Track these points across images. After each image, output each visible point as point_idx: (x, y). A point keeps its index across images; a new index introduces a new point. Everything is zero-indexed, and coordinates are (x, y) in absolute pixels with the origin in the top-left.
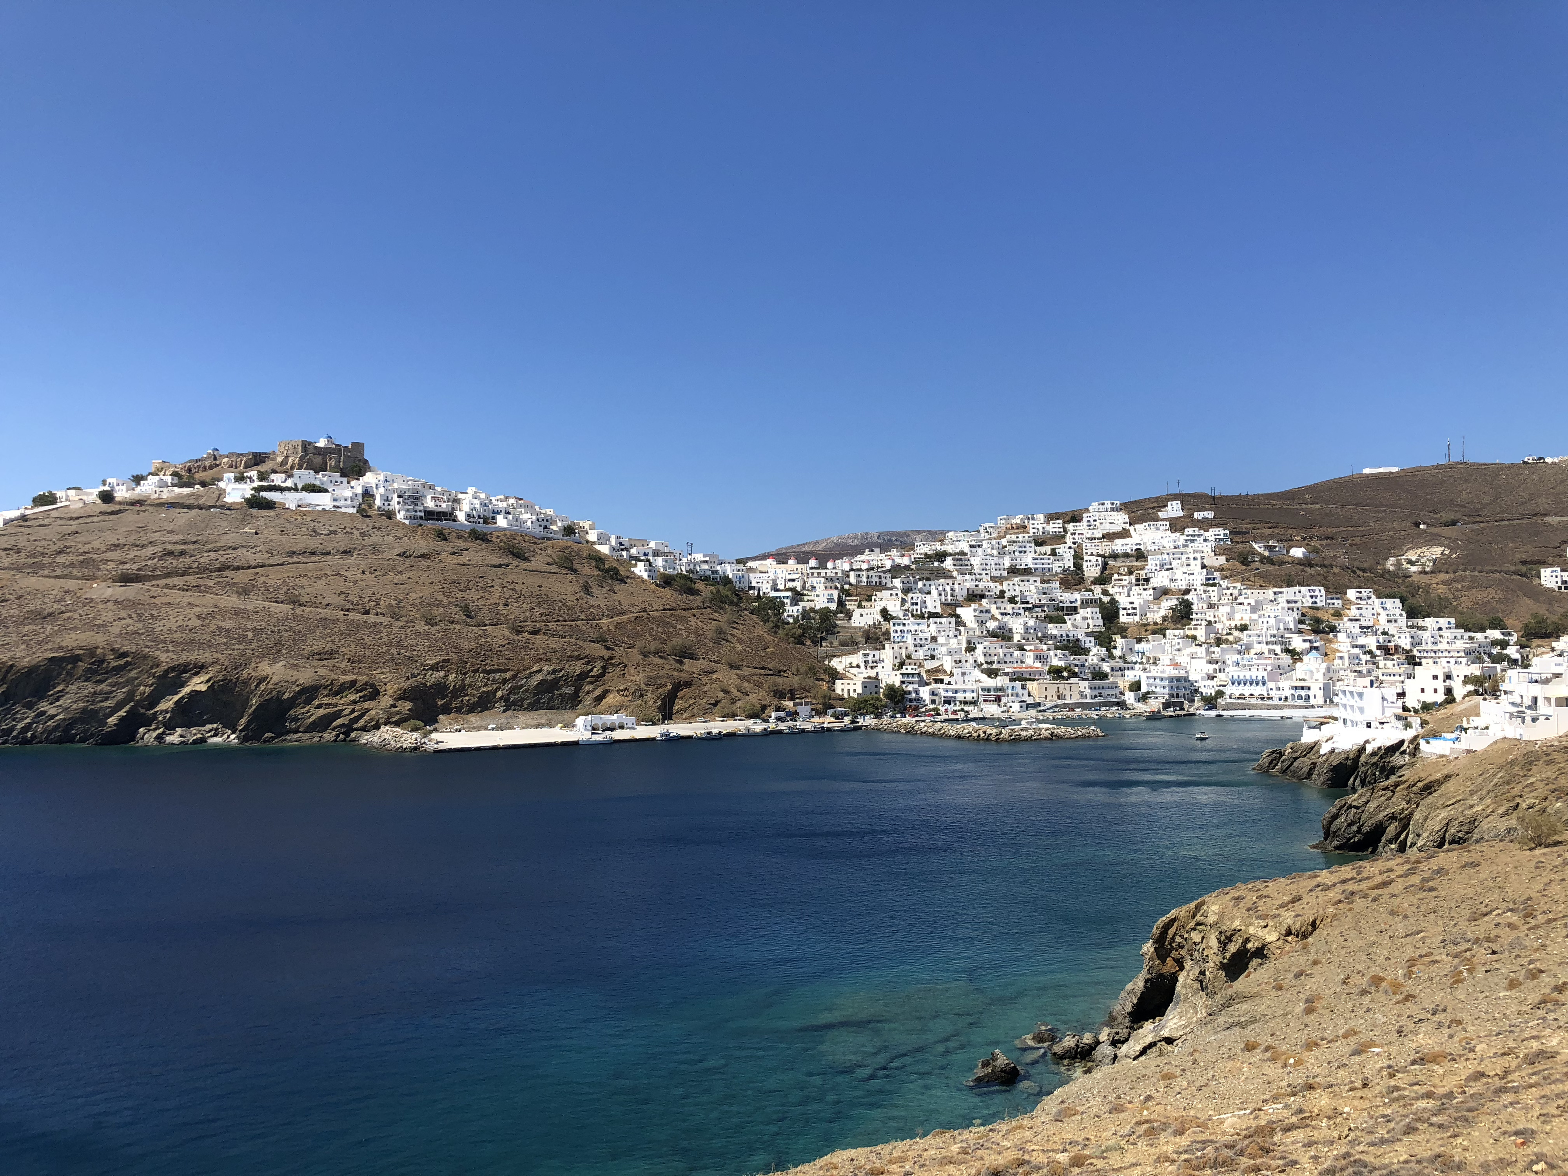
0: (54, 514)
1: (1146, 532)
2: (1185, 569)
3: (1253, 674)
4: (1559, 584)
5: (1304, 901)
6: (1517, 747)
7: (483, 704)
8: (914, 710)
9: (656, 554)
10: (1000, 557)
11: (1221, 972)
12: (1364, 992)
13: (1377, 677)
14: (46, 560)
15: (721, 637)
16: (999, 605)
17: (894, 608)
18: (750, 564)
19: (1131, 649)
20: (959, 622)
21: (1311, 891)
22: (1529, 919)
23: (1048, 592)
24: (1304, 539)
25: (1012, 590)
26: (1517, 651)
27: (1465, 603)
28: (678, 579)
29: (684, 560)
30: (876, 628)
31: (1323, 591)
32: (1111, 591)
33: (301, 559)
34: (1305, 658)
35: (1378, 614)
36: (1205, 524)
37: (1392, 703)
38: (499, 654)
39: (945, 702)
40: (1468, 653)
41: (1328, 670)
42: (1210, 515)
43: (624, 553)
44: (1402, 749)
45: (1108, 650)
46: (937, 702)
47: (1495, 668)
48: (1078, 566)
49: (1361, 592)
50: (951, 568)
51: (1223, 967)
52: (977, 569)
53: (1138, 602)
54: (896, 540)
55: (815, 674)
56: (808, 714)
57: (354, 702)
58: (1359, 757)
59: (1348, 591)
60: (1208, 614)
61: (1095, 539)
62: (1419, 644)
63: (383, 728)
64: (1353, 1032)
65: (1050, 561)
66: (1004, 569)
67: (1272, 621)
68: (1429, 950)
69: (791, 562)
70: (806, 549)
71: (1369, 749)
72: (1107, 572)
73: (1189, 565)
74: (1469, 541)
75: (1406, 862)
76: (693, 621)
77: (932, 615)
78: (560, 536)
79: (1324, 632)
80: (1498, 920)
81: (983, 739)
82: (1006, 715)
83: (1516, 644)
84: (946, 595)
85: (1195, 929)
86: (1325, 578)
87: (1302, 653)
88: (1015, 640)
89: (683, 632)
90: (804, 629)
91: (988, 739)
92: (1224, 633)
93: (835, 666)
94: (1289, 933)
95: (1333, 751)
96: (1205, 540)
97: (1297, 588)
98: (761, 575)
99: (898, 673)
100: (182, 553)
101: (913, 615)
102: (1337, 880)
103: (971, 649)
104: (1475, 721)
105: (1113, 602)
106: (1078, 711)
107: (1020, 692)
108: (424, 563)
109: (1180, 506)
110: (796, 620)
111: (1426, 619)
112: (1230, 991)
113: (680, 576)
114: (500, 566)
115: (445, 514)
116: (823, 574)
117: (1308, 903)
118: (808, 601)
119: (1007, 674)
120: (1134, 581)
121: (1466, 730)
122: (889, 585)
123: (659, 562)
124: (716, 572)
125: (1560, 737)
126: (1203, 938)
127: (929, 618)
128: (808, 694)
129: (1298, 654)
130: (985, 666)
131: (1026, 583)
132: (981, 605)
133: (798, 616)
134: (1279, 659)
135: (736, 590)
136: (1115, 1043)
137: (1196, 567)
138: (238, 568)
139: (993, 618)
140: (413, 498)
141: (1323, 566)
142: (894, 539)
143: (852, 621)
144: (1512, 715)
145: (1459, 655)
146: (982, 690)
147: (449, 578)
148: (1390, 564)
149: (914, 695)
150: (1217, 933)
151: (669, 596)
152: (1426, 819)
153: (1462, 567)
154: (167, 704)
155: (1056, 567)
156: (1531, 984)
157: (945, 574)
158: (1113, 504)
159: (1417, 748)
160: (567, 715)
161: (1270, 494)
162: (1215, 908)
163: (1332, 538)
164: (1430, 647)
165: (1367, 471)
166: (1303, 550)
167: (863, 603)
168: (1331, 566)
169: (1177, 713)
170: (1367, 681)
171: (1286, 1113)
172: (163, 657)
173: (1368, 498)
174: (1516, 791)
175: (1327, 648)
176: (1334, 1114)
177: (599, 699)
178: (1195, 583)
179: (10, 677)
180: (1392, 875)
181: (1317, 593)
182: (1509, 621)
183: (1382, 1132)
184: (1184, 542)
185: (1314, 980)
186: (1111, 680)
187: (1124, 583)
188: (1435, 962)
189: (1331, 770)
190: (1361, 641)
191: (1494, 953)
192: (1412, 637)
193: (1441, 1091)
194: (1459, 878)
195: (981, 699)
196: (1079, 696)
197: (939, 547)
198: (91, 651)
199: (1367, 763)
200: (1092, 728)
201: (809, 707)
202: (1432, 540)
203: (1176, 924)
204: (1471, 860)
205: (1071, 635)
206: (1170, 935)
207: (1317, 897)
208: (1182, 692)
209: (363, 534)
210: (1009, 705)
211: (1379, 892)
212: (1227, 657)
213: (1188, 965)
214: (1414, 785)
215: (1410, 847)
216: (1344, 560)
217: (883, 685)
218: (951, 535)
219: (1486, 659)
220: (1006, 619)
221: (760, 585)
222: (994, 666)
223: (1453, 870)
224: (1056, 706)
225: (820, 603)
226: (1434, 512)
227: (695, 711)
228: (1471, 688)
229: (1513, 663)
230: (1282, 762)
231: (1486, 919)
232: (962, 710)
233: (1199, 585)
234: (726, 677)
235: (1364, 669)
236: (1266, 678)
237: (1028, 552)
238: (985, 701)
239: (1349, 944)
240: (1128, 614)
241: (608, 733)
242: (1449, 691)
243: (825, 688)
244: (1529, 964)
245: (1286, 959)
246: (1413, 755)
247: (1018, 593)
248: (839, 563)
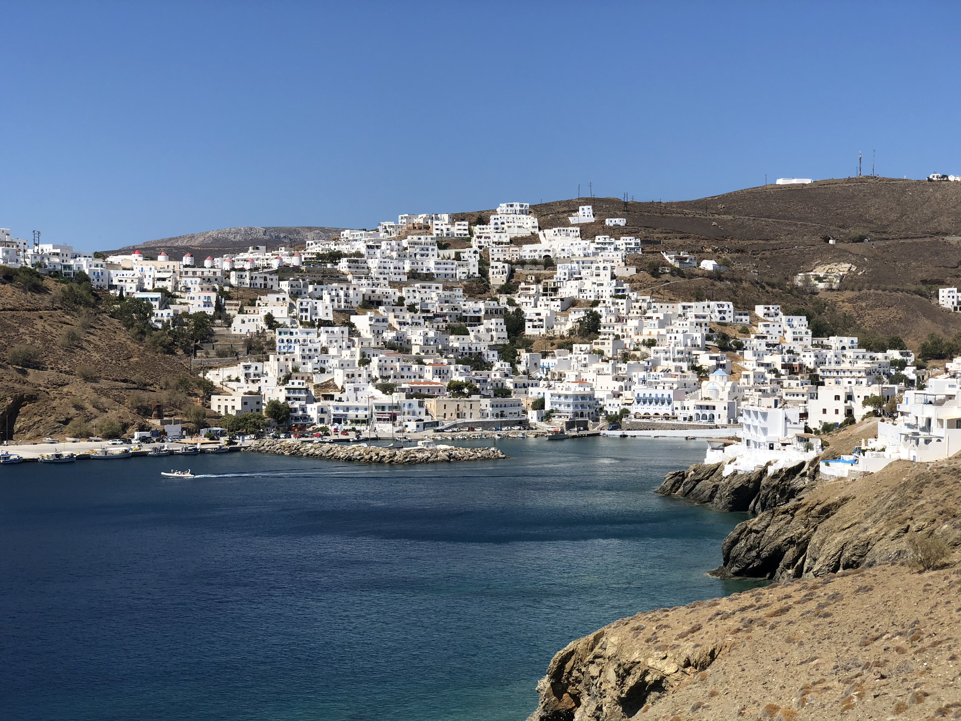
1: (555, 238)
2: (595, 279)
3: (659, 392)
4: (955, 304)
5: (704, 630)
6: (910, 469)
8: (300, 429)
10: (400, 260)
11: (618, 707)
13: (781, 397)
15: (74, 343)
16: (398, 313)
17: (281, 315)
18: (111, 259)
19: (536, 364)
20: (353, 332)
21: (710, 619)
22: (916, 642)
23: (451, 300)
24: (715, 251)
25: (411, 297)
26: (914, 372)
27: (870, 323)
28: (21, 274)
29: (30, 252)
30: (260, 337)
31: (731, 306)
32: (517, 301)
34: (711, 376)
35: (785, 332)
36: (616, 232)
37: (795, 423)
39: (335, 421)
40: (869, 373)
41: (733, 388)
42: (621, 222)
44: (802, 471)
45: (512, 365)
46: (326, 421)
47: (894, 388)
48: (483, 273)
49: (769, 309)
50: (345, 270)
51: (621, 701)
52: (374, 272)
53: (545, 313)
54: (285, 237)
55: (187, 389)
56: (178, 434)
58: (760, 479)
59: (757, 307)
60: (616, 327)
61: (502, 243)
62: (823, 363)
65: (454, 266)
66: (404, 274)
67: (680, 337)
68: (822, 677)
69: (161, 258)
70: (179, 243)
71: (771, 471)
72: (513, 280)
73: (598, 275)
74: (875, 258)
75: (803, 588)
76: (39, 324)
77: (323, 323)
79: (731, 349)
80: (887, 644)
81: (375, 461)
82: (400, 435)
83: (913, 365)
84: (339, 301)
85: (592, 662)
86: (735, 293)
87: (708, 371)
88: (414, 352)
89: (27, 337)
90: (176, 336)
91: (381, 462)
92: (632, 348)
93: (211, 380)
94: (688, 664)
95: (735, 473)
96: (616, 249)
97: (706, 303)
98: (125, 272)
99: (283, 388)
101: (301, 323)
102: (737, 608)
103: (365, 361)
104: (873, 443)
105: (519, 312)
106: (479, 430)
107: (417, 409)
109: (591, 211)
110: (166, 326)
111: (831, 338)
113: (24, 270)
116: (199, 274)
117: (707, 632)
118: (181, 304)
119: (403, 390)
120: (541, 291)
121: (864, 451)
122: (276, 288)
124: (70, 267)
125: (950, 459)
126: (601, 671)
127: (319, 326)
128: (179, 411)
129: (704, 371)
130: (379, 381)
131: (428, 290)
132: (378, 312)
133: (168, 321)
134: (685, 377)
135: (92, 290)
137: (605, 277)
139: (391, 328)
141: (733, 280)
142: (282, 235)
143: (232, 329)
144: (907, 436)
145: (860, 375)
146: (376, 407)
148: (799, 279)
149: (300, 413)
150: (616, 666)
151: (10, 293)
152: (823, 542)
153: (867, 285)
155: (460, 273)
156: (917, 707)
157: (340, 278)
158: (522, 206)
159: (817, 470)
161: (683, 203)
162: (613, 640)
163: (742, 251)
164: (833, 366)
165: (780, 182)
166: (713, 262)
167: (245, 308)
168: (741, 280)
169: (581, 433)
170: (771, 401)
173: (780, 211)
174: (908, 513)
175: (733, 366)
178: (604, 294)
180: (790, 602)
181: (725, 308)
182: (908, 342)
184: (594, 250)
185: (710, 712)
186: (514, 397)
187: (532, 292)
188: (827, 689)
189: (733, 493)
190: (767, 359)
191: (883, 677)
192: (816, 356)
194: (853, 603)
195: (375, 417)
196: (479, 415)
197: (333, 247)
199: (768, 486)
200: (493, 449)
201: (179, 427)
202: (840, 256)
203: (573, 658)
204: (864, 585)
205: (473, 348)
206: (567, 670)
207: (716, 626)
208: (586, 411)
210: (404, 424)
211: (777, 619)
212: (634, 374)
213: (585, 700)
214: (813, 508)
215: (807, 572)
216: (753, 274)
217: (265, 402)
218: (346, 233)
219: (885, 379)
220: (404, 329)
221: (122, 284)
222: (390, 381)
223: (847, 595)
224: (455, 426)
225: (195, 307)
226: (843, 227)
227: (41, 430)
228: (870, 409)
229: (910, 383)
230: (685, 485)
231: (876, 643)
232: (354, 429)
233: (608, 297)
234: (80, 390)
235: (768, 388)
236: (672, 397)
237: (430, 255)
238: (379, 419)
239: (746, 673)
240: (534, 327)
242: (849, 412)
243: (199, 404)
244: (915, 688)
245: (684, 691)
246: (813, 478)
247: (418, 300)
248: (217, 261)
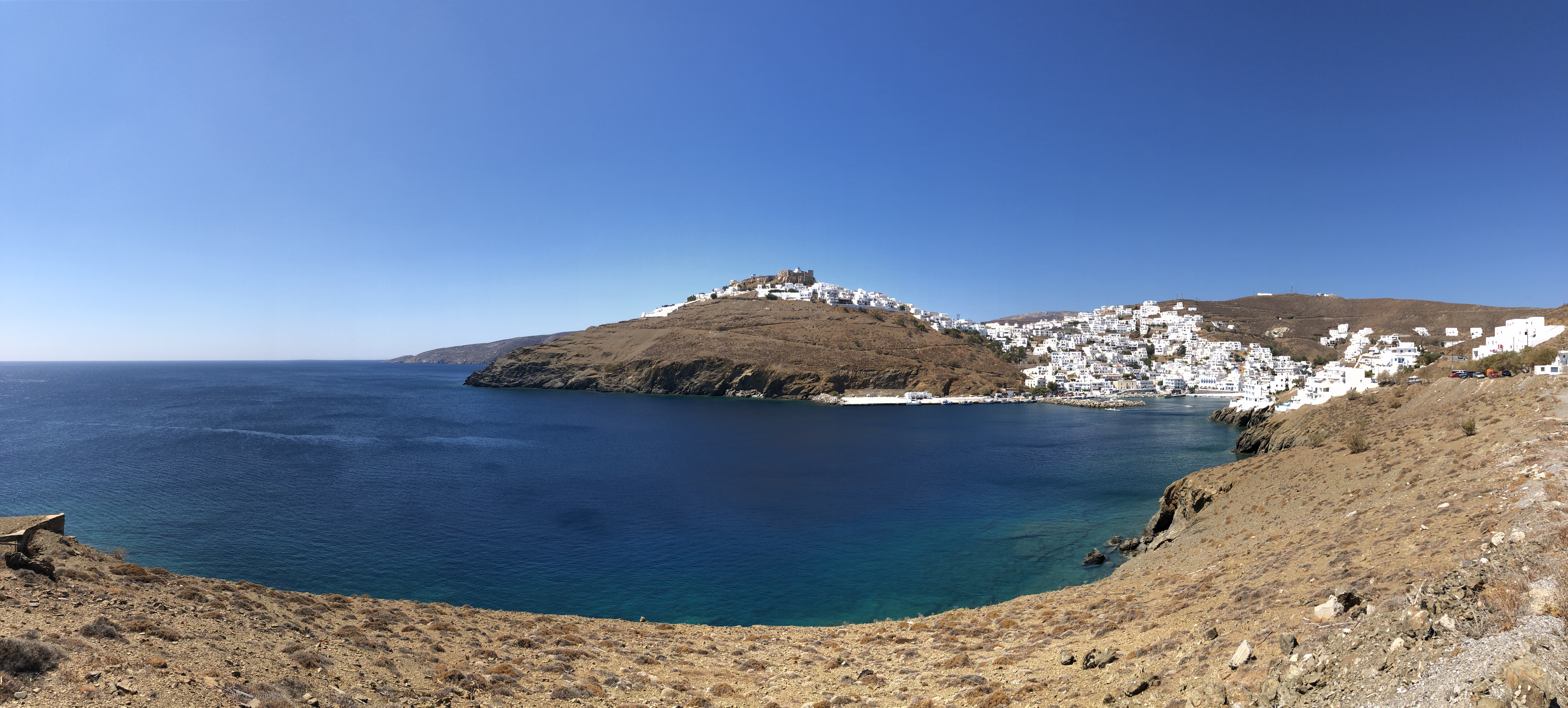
0: (695, 304)
1: (1167, 315)
2: (1184, 332)
3: (1209, 378)
5: (1228, 476)
6: (1309, 408)
7: (864, 385)
8: (1061, 393)
9: (942, 319)
10: (1102, 325)
11: (1192, 508)
12: (1249, 513)
13: (1260, 380)
14: (693, 322)
15: (973, 358)
16: (1102, 346)
17: (1054, 347)
18: (987, 325)
19: (1159, 367)
20: (1083, 354)
21: (1230, 471)
22: (1311, 476)
23: (1124, 341)
24: (1234, 321)
25: (1107, 340)
26: (1311, 370)
27: (1295, 350)
28: (952, 331)
29: (956, 323)
30: (1045, 356)
31: (1240, 344)
32: (1152, 341)
33: (788, 321)
34: (1232, 372)
35: (1262, 354)
36: (1193, 313)
37: (1265, 390)
38: (871, 362)
39: (1076, 390)
40: (1294, 370)
41: (1241, 377)
42: (1195, 309)
43: (928, 319)
44: (1268, 410)
45: (1149, 367)
46: (1072, 390)
47: (1304, 376)
48: (1138, 329)
49: (1255, 345)
50: (1080, 329)
51: (1194, 506)
52: (1092, 330)
53: (1163, 346)
54: (1055, 315)
55: (1016, 376)
56: (1012, 394)
57: (810, 383)
58: (1251, 413)
59: (1250, 344)
60: (1192, 352)
61: (1145, 317)
62: (1277, 366)
63: (822, 394)
64: (1245, 530)
65: (1125, 327)
66: (1104, 330)
67: (1219, 356)
68: (1274, 493)
69: (1006, 324)
70: (1013, 319)
71: (1256, 410)
72: (1150, 333)
74: (1296, 325)
75: (1268, 457)
76: (959, 351)
77: (1071, 350)
78: (898, 311)
79: (1240, 361)
80: (1300, 478)
81: (1092, 406)
82: (1103, 396)
83: (1311, 367)
84: (1077, 341)
85: (1182, 490)
86: (1241, 338)
87: (1231, 370)
88: (1109, 362)
89: (954, 355)
90: (1012, 355)
91: (1095, 407)
92: (1199, 360)
93: (1025, 373)
94: (1221, 490)
95: (1241, 411)
96: (1192, 320)
97: (1230, 342)
98: (992, 330)
99: (1054, 376)
100: (742, 318)
101: (1062, 350)
102: (1241, 466)
103: (1088, 366)
104: (1296, 398)
105: (1153, 346)
106: (1136, 394)
107: (1110, 385)
108: (839, 322)
109: (1182, 304)
110: (1008, 351)
111: (1280, 356)
112: (1196, 517)
113: (954, 329)
114: (872, 324)
115: (848, 301)
116: (1021, 331)
118: (1014, 343)
119: (1104, 377)
120: (1161, 337)
121: (1292, 401)
122: (1051, 336)
123: (944, 323)
124: (971, 328)
125: (1324, 403)
126: (1185, 494)
127: (1069, 351)
128: (1013, 385)
129: (1229, 370)
130: (1094, 374)
131: (1114, 337)
132: (1093, 346)
133: (1009, 349)
134: (1221, 372)
135: (980, 337)
136: (1146, 543)
137: (1188, 332)
138: (763, 325)
139: (1099, 352)
140: (834, 294)
141: (1240, 333)
143: (1034, 353)
144: (1308, 395)
145: (1291, 371)
146: (1093, 384)
147: (850, 329)
148: (1267, 333)
149: (1062, 387)
150: (1191, 492)
151: (948, 339)
152: (1276, 438)
153: (1293, 336)
154: (737, 380)
155: (1128, 329)
156: (1311, 502)
157: (1078, 332)
158: (1154, 302)
159: (1274, 409)
160: (901, 391)
162: (1191, 481)
163: (1244, 322)
164: (1281, 368)
165: (1259, 294)
166: (1233, 326)
167: (1039, 344)
168: (1244, 333)
169: (1178, 395)
170: (1256, 382)
171: (1217, 569)
172: (735, 361)
173: (1260, 306)
174: (1308, 425)
175: (1241, 368)
176: (1237, 566)
177: (915, 385)
179: (682, 368)
180: (1262, 463)
181: (1238, 344)
182: (1309, 358)
183: (1255, 574)
184: (1184, 321)
185: (1230, 509)
186: (1150, 380)
187: (1158, 337)
188: (1276, 497)
189: (1240, 419)
190: (1254, 365)
191: (1298, 491)
192: (1274, 364)
193: (1277, 552)
194: (1287, 462)
195: (1092, 388)
196: (1136, 387)
197: (1075, 319)
198: (709, 359)
199: (1254, 416)
200: (1141, 401)
201: (1013, 392)
202: (1284, 324)
203: (1174, 489)
204: (1291, 454)
205: (1133, 360)
206: (1172, 494)
207: (1233, 473)
208: (1180, 386)
209: (813, 310)
210: (1105, 391)
211: (1257, 470)
212: (1200, 371)
213: (1179, 506)
214: (1272, 424)
215: (1269, 450)
216: (1249, 331)
217: (1047, 382)
218: (1081, 314)
219: (1300, 372)
220: (1104, 352)
221: (991, 334)
222: (1099, 374)
223: (1285, 459)
224: (1126, 392)
225: (1019, 344)
226: (1284, 313)
227: (960, 391)
228: (1295, 384)
229: (1310, 374)
230: (1221, 416)
231: (1295, 478)
232: (1083, 393)
233: (1189, 339)
234: (975, 376)
235: (1255, 376)
236: (1216, 380)
237: (1115, 323)
238: (1094, 389)
239: (1244, 492)
240: (1159, 351)
241: (919, 400)
242: (1287, 386)
243: (1020, 383)
244: (1310, 495)
245: (1219, 501)
246: (1272, 412)
247: (1110, 341)
248: (1028, 325)
